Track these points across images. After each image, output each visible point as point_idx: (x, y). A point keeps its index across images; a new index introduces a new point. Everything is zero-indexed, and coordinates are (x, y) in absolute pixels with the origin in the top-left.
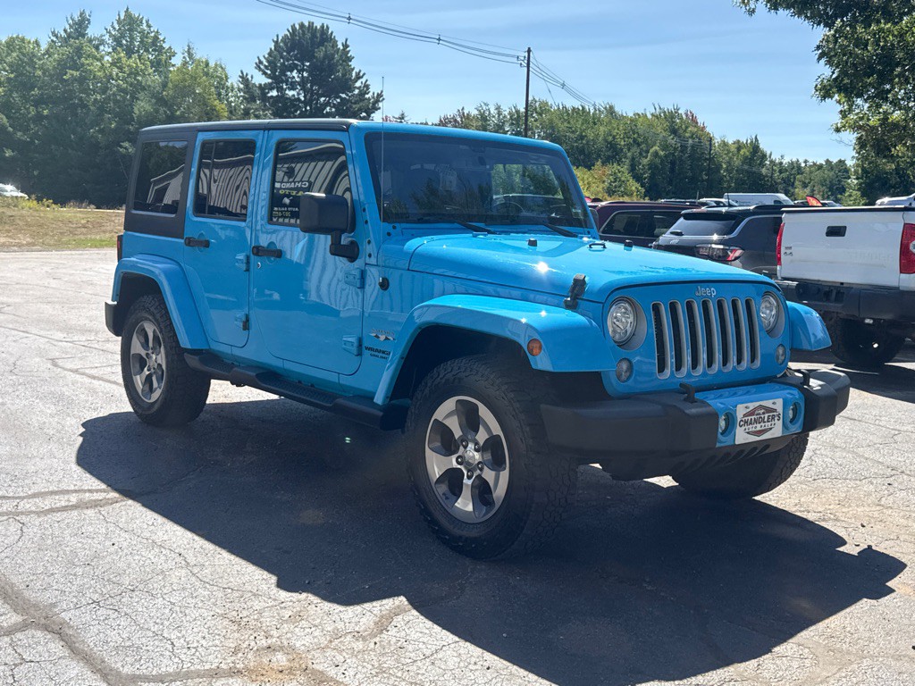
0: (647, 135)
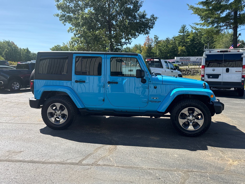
0: (3, 46)
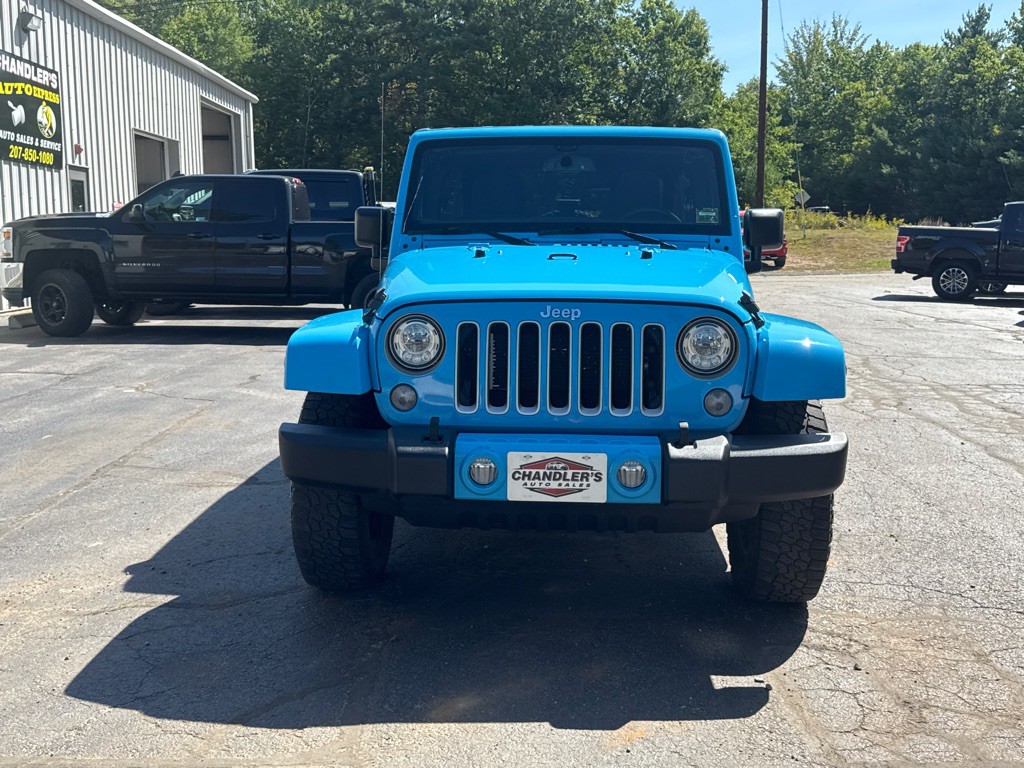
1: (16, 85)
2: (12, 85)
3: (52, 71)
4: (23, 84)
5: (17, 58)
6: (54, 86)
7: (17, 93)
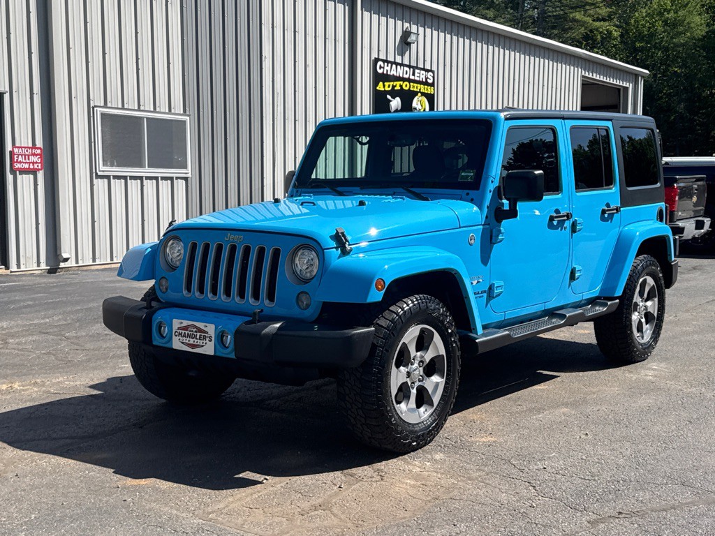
1: (395, 84)
2: (391, 83)
3: (427, 71)
4: (401, 83)
5: (397, 64)
6: (430, 81)
7: (396, 88)
